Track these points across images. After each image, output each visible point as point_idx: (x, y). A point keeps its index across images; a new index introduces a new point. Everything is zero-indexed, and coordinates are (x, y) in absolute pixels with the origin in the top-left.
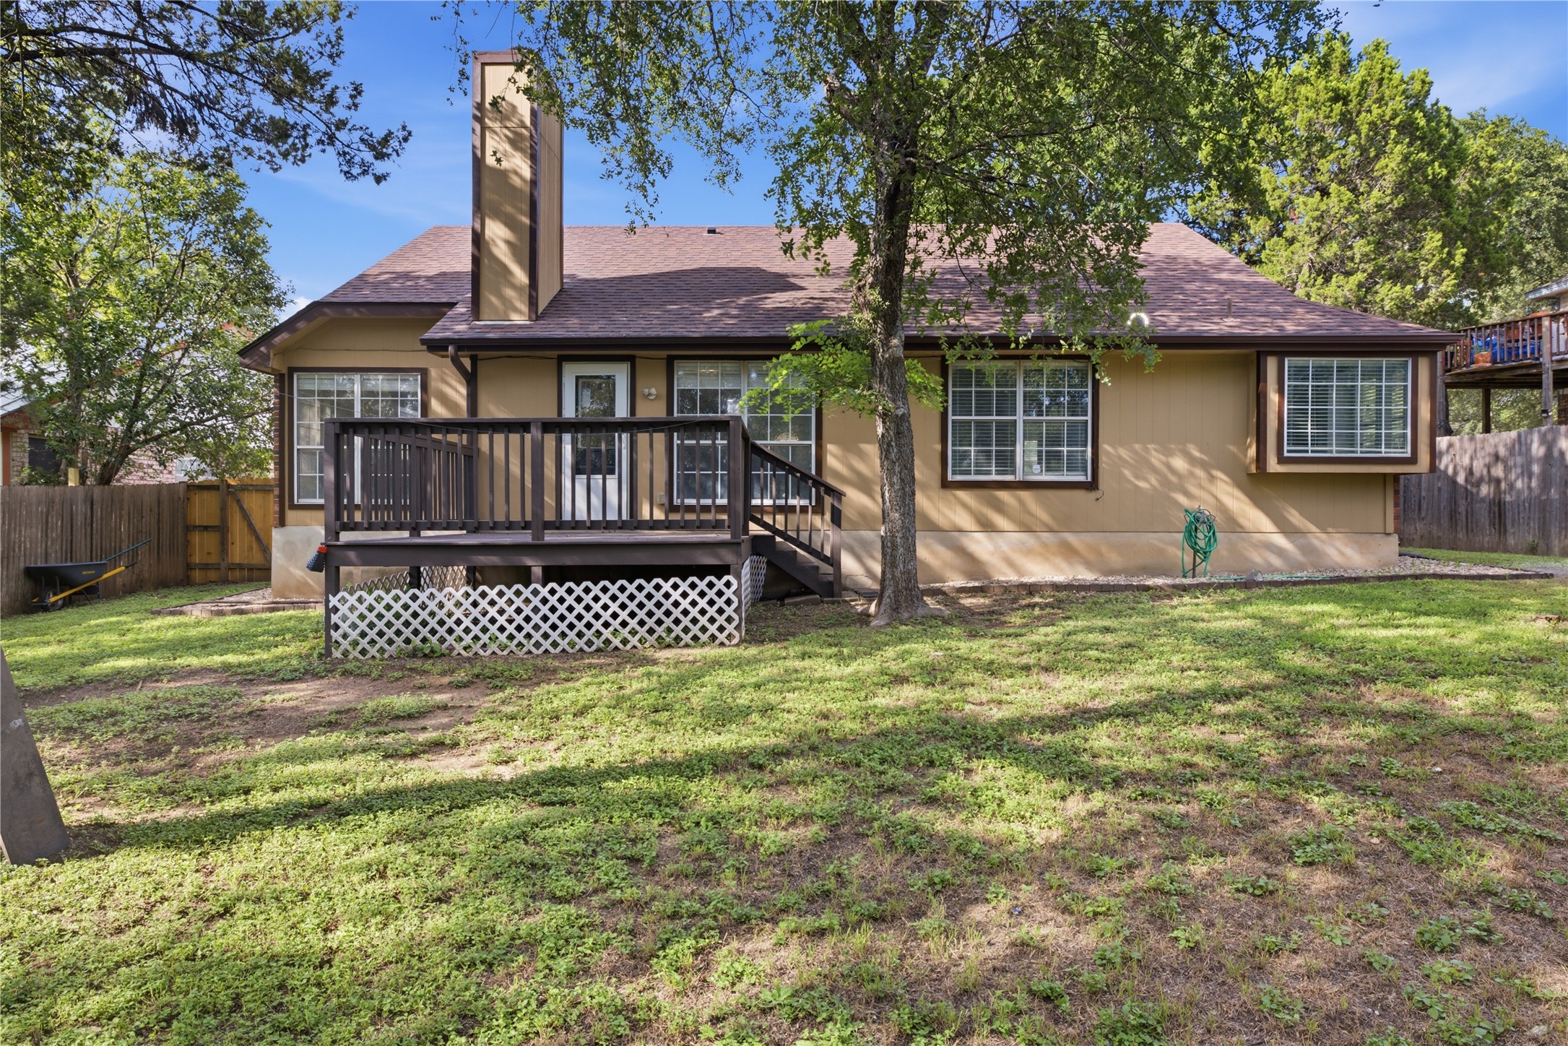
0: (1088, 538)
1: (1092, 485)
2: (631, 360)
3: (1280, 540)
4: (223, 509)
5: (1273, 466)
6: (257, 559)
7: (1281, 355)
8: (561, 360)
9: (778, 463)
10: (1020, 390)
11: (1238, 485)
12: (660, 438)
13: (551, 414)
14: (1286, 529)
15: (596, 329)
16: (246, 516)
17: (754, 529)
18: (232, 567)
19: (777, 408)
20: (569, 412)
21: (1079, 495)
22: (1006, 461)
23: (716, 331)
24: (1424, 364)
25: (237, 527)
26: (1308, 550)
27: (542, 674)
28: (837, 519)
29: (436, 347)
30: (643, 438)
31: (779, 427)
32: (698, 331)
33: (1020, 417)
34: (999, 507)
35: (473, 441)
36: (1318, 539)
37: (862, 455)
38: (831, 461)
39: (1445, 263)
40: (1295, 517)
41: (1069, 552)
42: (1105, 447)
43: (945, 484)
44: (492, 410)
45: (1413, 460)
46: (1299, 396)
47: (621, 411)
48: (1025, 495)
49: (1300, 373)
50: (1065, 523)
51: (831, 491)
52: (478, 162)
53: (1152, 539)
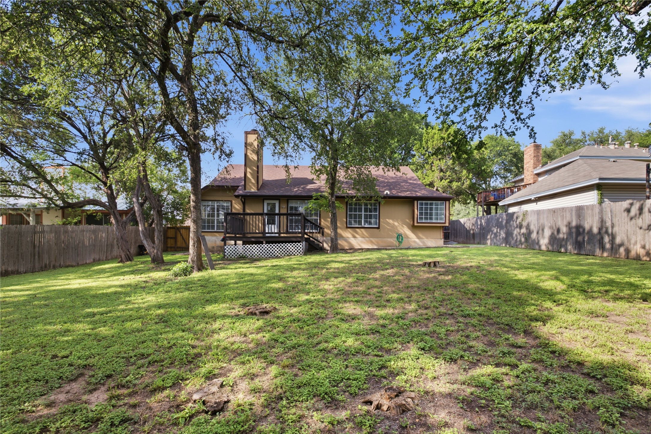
0: (376, 239)
1: (378, 228)
2: (279, 200)
3: (417, 240)
4: (176, 233)
5: (416, 224)
6: (184, 245)
7: (418, 200)
8: (264, 200)
9: (311, 223)
10: (363, 207)
11: (409, 228)
12: (285, 217)
13: (261, 212)
14: (418, 238)
15: (271, 193)
16: (181, 235)
17: (306, 236)
18: (178, 248)
19: (311, 211)
20: (266, 211)
21: (376, 230)
22: (360, 223)
23: (297, 194)
24: (447, 202)
25: (179, 238)
26: (423, 242)
27: (258, 260)
28: (323, 234)
29: (237, 196)
30: (282, 217)
31: (311, 215)
32: (293, 194)
33: (363, 213)
34: (357, 233)
35: (244, 217)
36: (425, 240)
37: (328, 221)
38: (322, 223)
39: (467, 177)
40: (421, 235)
41: (372, 242)
42: (381, 220)
43: (347, 227)
44: (248, 211)
45: (445, 223)
46: (421, 209)
47: (277, 211)
48: (362, 230)
49: (422, 204)
50: (372, 236)
51: (321, 228)
52: (246, 155)
53: (389, 240)
